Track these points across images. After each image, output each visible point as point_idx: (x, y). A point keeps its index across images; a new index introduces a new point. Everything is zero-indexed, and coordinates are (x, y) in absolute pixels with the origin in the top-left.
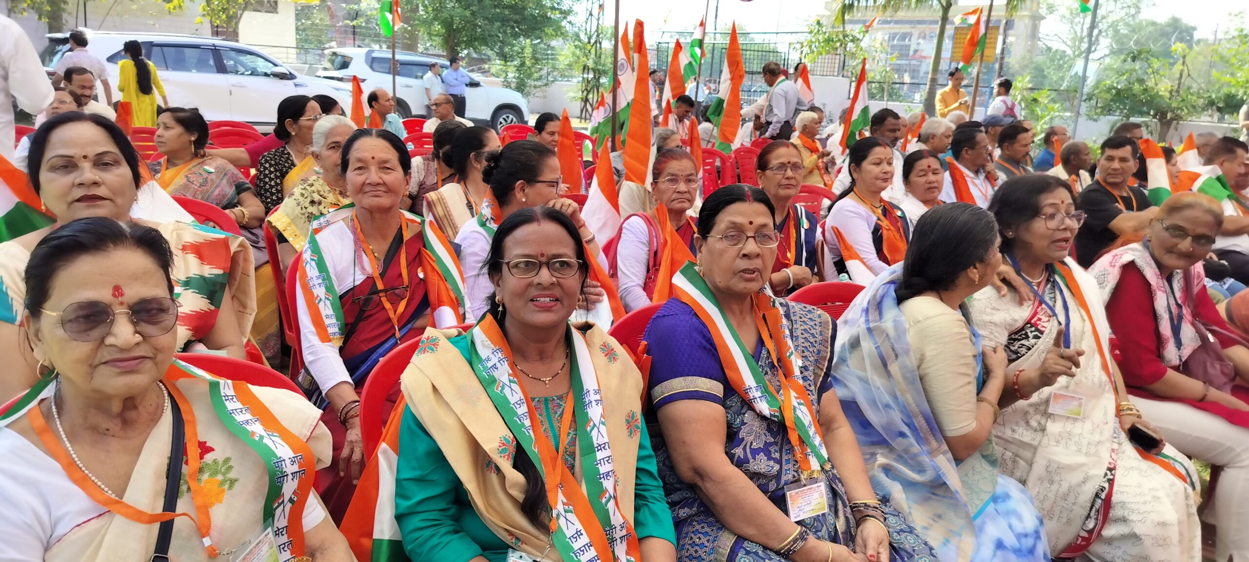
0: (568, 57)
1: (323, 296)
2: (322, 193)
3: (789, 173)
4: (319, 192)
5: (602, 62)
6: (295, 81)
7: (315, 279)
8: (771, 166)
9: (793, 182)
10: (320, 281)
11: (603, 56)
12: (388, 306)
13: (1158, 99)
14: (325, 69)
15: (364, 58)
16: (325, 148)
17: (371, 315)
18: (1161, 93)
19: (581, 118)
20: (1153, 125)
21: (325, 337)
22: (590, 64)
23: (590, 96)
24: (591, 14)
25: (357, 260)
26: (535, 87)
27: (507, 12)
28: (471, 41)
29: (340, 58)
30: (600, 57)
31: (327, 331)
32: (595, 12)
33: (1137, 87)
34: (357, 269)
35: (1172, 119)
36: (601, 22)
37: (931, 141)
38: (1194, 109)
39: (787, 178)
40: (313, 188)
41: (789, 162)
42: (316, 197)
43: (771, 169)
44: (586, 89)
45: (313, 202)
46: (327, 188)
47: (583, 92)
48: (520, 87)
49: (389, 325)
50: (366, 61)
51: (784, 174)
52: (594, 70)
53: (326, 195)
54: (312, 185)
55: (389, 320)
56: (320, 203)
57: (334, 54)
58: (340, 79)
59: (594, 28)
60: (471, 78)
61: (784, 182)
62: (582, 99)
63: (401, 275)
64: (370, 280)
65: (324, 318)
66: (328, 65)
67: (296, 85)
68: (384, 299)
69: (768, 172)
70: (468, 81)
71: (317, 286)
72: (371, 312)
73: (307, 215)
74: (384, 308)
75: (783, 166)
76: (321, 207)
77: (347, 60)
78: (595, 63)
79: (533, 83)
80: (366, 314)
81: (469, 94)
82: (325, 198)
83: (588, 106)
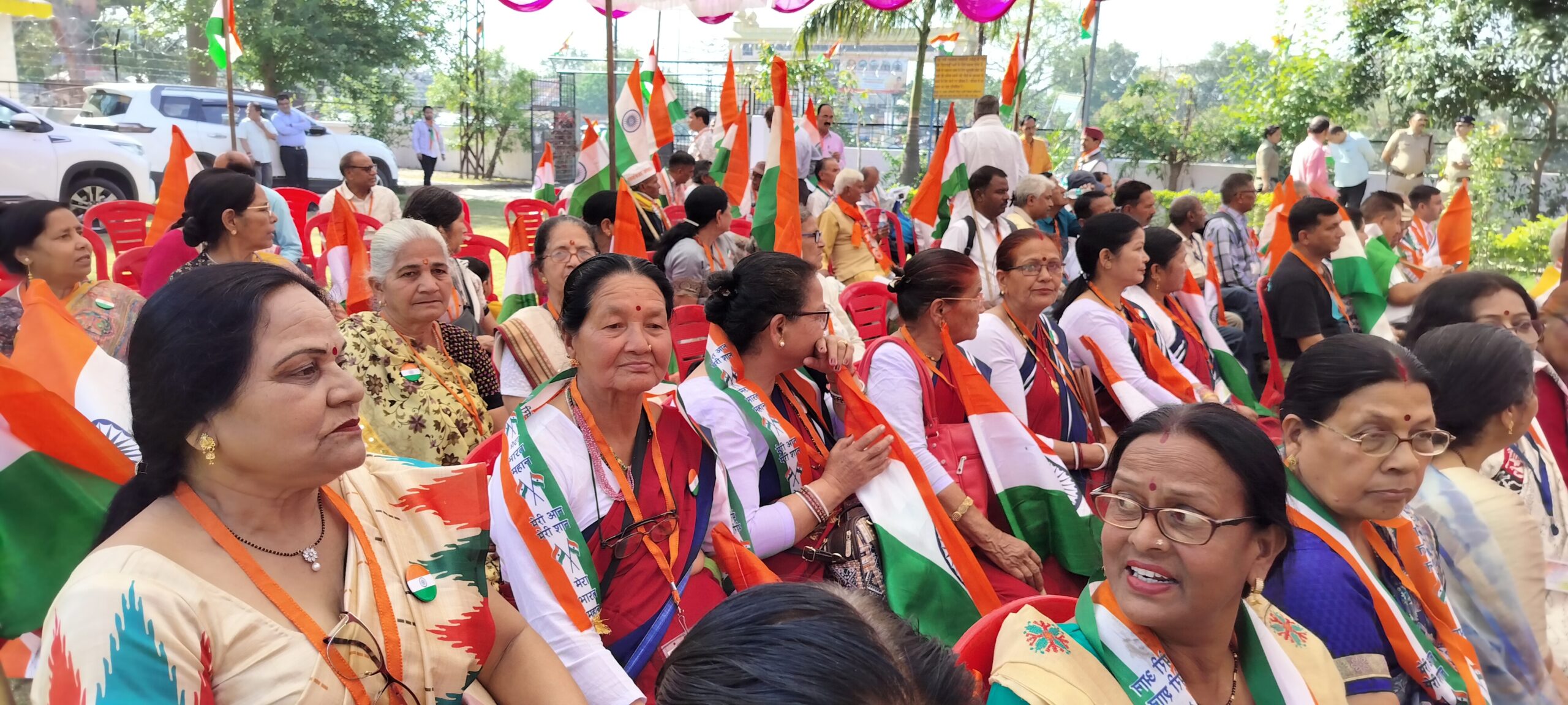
0: (437, 92)
1: (565, 547)
2: (389, 344)
3: (1045, 274)
4: (384, 342)
5: (487, 97)
6: (50, 133)
7: (546, 517)
8: (1018, 264)
9: (1051, 286)
10: (556, 521)
11: (487, 92)
12: (653, 548)
13: (1168, 139)
14: (87, 114)
15: (149, 97)
16: (393, 275)
17: (630, 566)
18: (1170, 132)
19: (461, 172)
20: (1162, 167)
21: (581, 622)
22: (471, 101)
23: (472, 143)
24: (466, 36)
25: (596, 478)
26: (400, 133)
27: (349, 31)
28: (300, 71)
29: (108, 98)
30: (483, 92)
31: (582, 608)
32: (473, 32)
33: (1144, 127)
34: (598, 489)
35: (1183, 161)
36: (480, 46)
37: (1030, 203)
38: (1208, 151)
39: (1043, 281)
40: (374, 336)
41: (1044, 259)
42: (381, 352)
43: (1021, 268)
44: (466, 135)
45: (374, 358)
46: (394, 335)
47: (462, 138)
48: (378, 133)
49: (661, 580)
50: (153, 102)
51: (1038, 276)
52: (476, 109)
53: (394, 346)
54: (371, 331)
55: (658, 571)
56: (387, 362)
57: (101, 92)
58: (115, 129)
59: (472, 54)
60: (312, 124)
61: (1038, 286)
62: (462, 148)
63: (661, 491)
64: (620, 507)
65: (574, 585)
66: (92, 108)
67: (53, 140)
68: (645, 539)
69: (1015, 273)
70: (309, 127)
71: (553, 530)
72: (629, 562)
73: (366, 379)
74: (647, 552)
75: (1036, 263)
76: (390, 369)
77: (122, 100)
78: (478, 99)
79: (397, 128)
80: (622, 565)
81: (312, 146)
82: (394, 352)
83: (470, 156)
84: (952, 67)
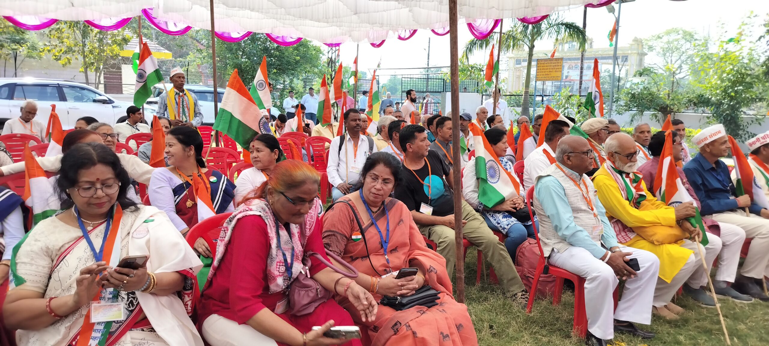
6: (113, 104)
18: (660, 96)
20: (660, 116)
67: (113, 107)
84: (545, 65)
